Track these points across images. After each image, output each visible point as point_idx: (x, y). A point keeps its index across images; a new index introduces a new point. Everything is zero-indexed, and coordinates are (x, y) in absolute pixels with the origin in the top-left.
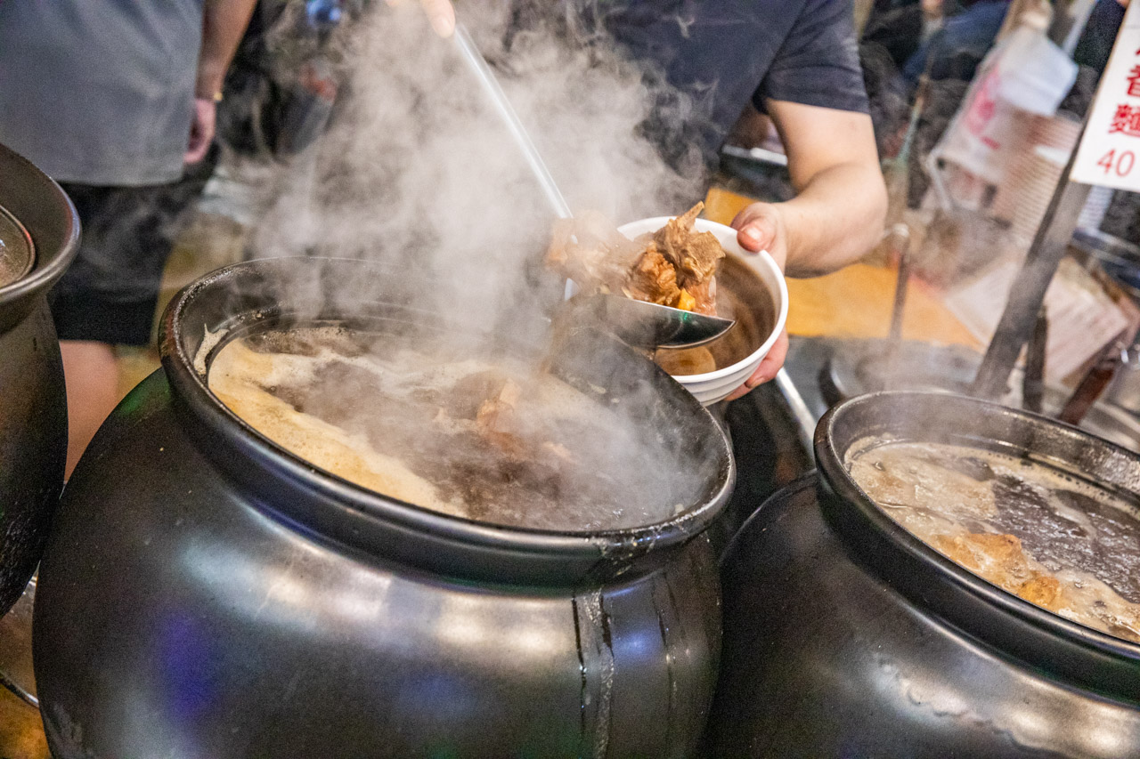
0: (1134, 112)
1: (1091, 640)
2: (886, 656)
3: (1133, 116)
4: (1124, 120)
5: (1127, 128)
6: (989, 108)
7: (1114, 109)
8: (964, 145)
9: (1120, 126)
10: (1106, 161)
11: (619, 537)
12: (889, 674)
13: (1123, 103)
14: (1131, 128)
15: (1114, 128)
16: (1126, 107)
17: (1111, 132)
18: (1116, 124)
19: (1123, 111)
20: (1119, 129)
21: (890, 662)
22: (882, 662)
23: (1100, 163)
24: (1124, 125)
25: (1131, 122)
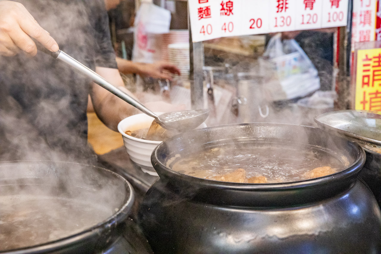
0: (204, 9)
1: (288, 187)
2: (219, 230)
3: (204, 11)
4: (202, 13)
5: (204, 16)
6: (145, 38)
7: (197, 11)
8: (142, 56)
9: (202, 16)
10: (202, 31)
11: (102, 226)
12: (223, 236)
13: (199, 7)
14: (206, 15)
15: (200, 18)
16: (201, 8)
17: (199, 19)
18: (200, 16)
19: (200, 10)
20: (202, 17)
21: (221, 232)
22: (218, 233)
23: (201, 32)
24: (203, 15)
25: (205, 13)
